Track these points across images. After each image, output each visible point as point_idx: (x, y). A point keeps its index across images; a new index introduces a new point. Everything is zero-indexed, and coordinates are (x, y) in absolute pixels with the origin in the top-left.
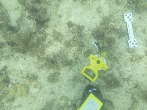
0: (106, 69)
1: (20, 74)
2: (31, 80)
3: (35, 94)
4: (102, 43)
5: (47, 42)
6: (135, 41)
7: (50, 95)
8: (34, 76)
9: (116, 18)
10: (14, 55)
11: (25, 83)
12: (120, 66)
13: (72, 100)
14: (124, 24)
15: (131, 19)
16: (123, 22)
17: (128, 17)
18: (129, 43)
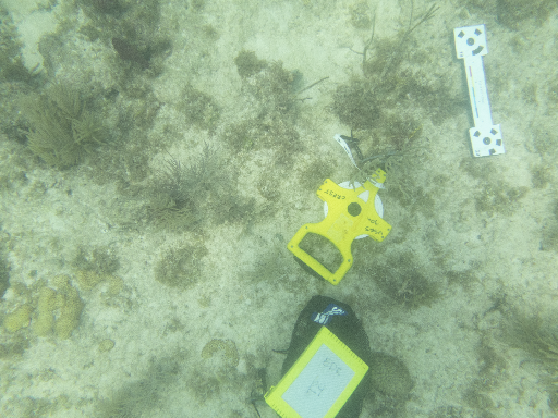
0: (385, 235)
1: (50, 251)
2: (91, 274)
3: (109, 330)
4: (371, 140)
5: (157, 129)
6: (493, 132)
7: (165, 334)
8: (104, 257)
9: (423, 47)
10: (27, 176)
11: (68, 282)
12: (439, 226)
13: (252, 356)
14: (455, 68)
15: (480, 49)
16: (451, 60)
17: (471, 42)
18: (473, 139)
